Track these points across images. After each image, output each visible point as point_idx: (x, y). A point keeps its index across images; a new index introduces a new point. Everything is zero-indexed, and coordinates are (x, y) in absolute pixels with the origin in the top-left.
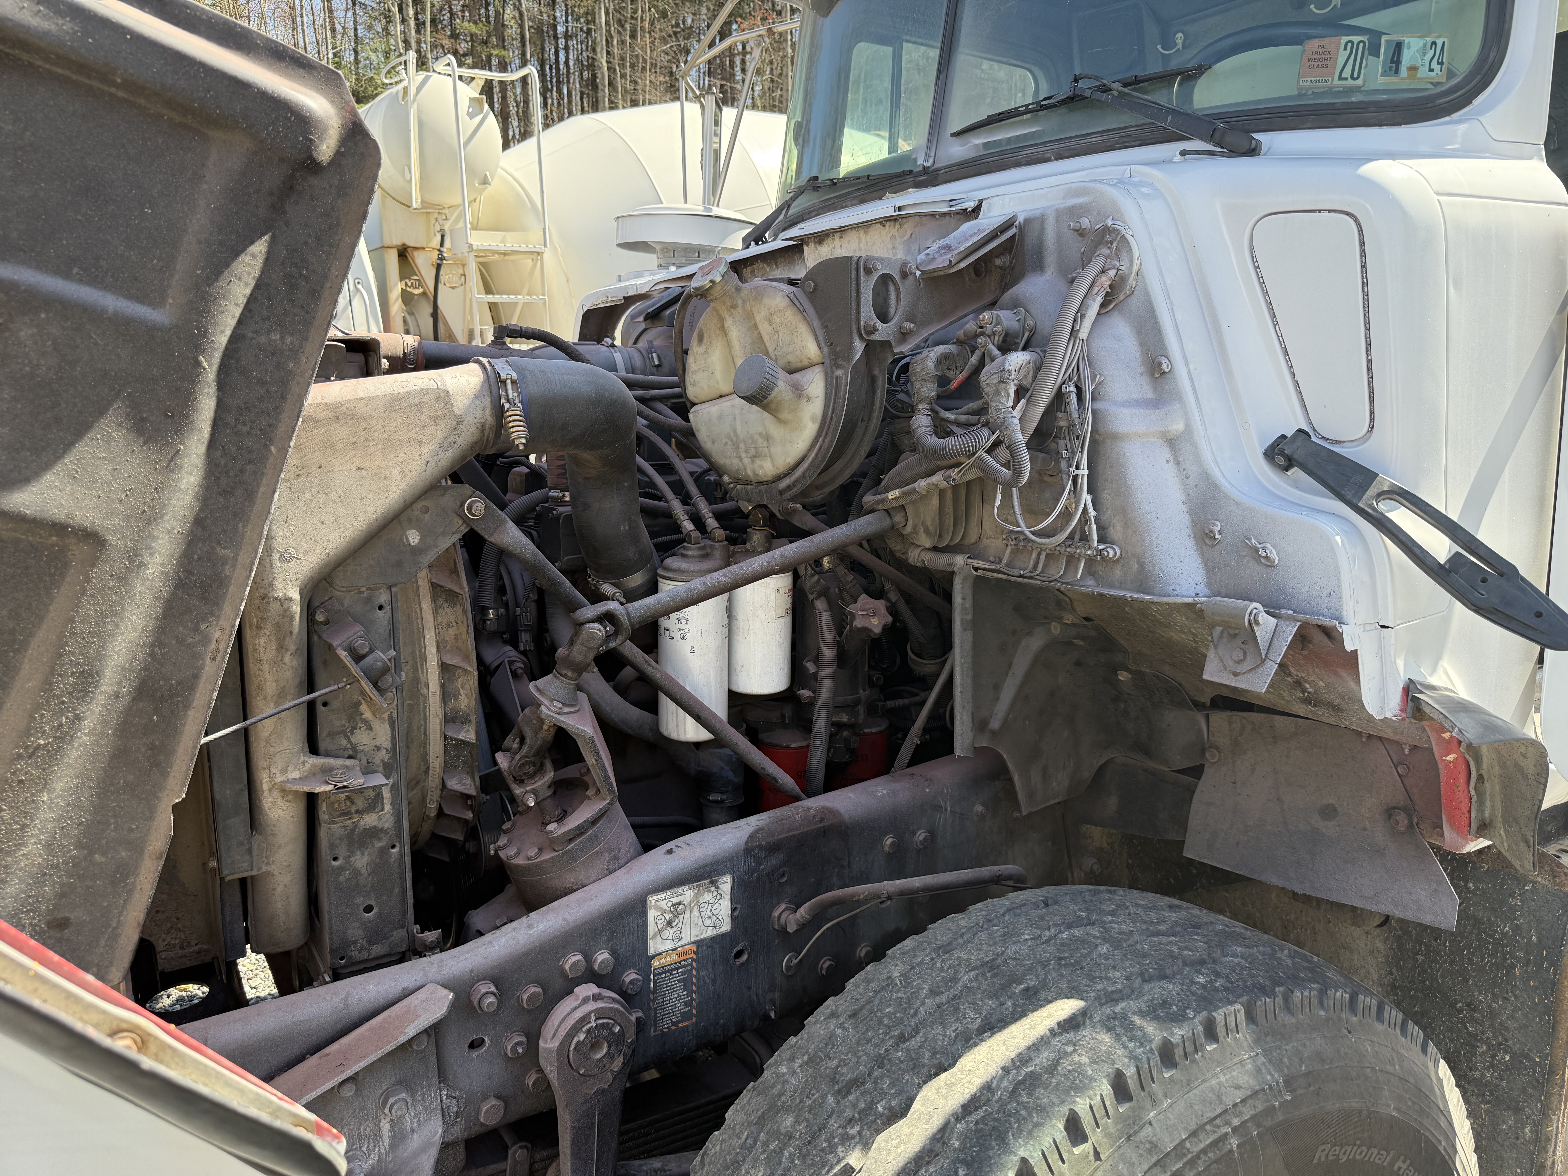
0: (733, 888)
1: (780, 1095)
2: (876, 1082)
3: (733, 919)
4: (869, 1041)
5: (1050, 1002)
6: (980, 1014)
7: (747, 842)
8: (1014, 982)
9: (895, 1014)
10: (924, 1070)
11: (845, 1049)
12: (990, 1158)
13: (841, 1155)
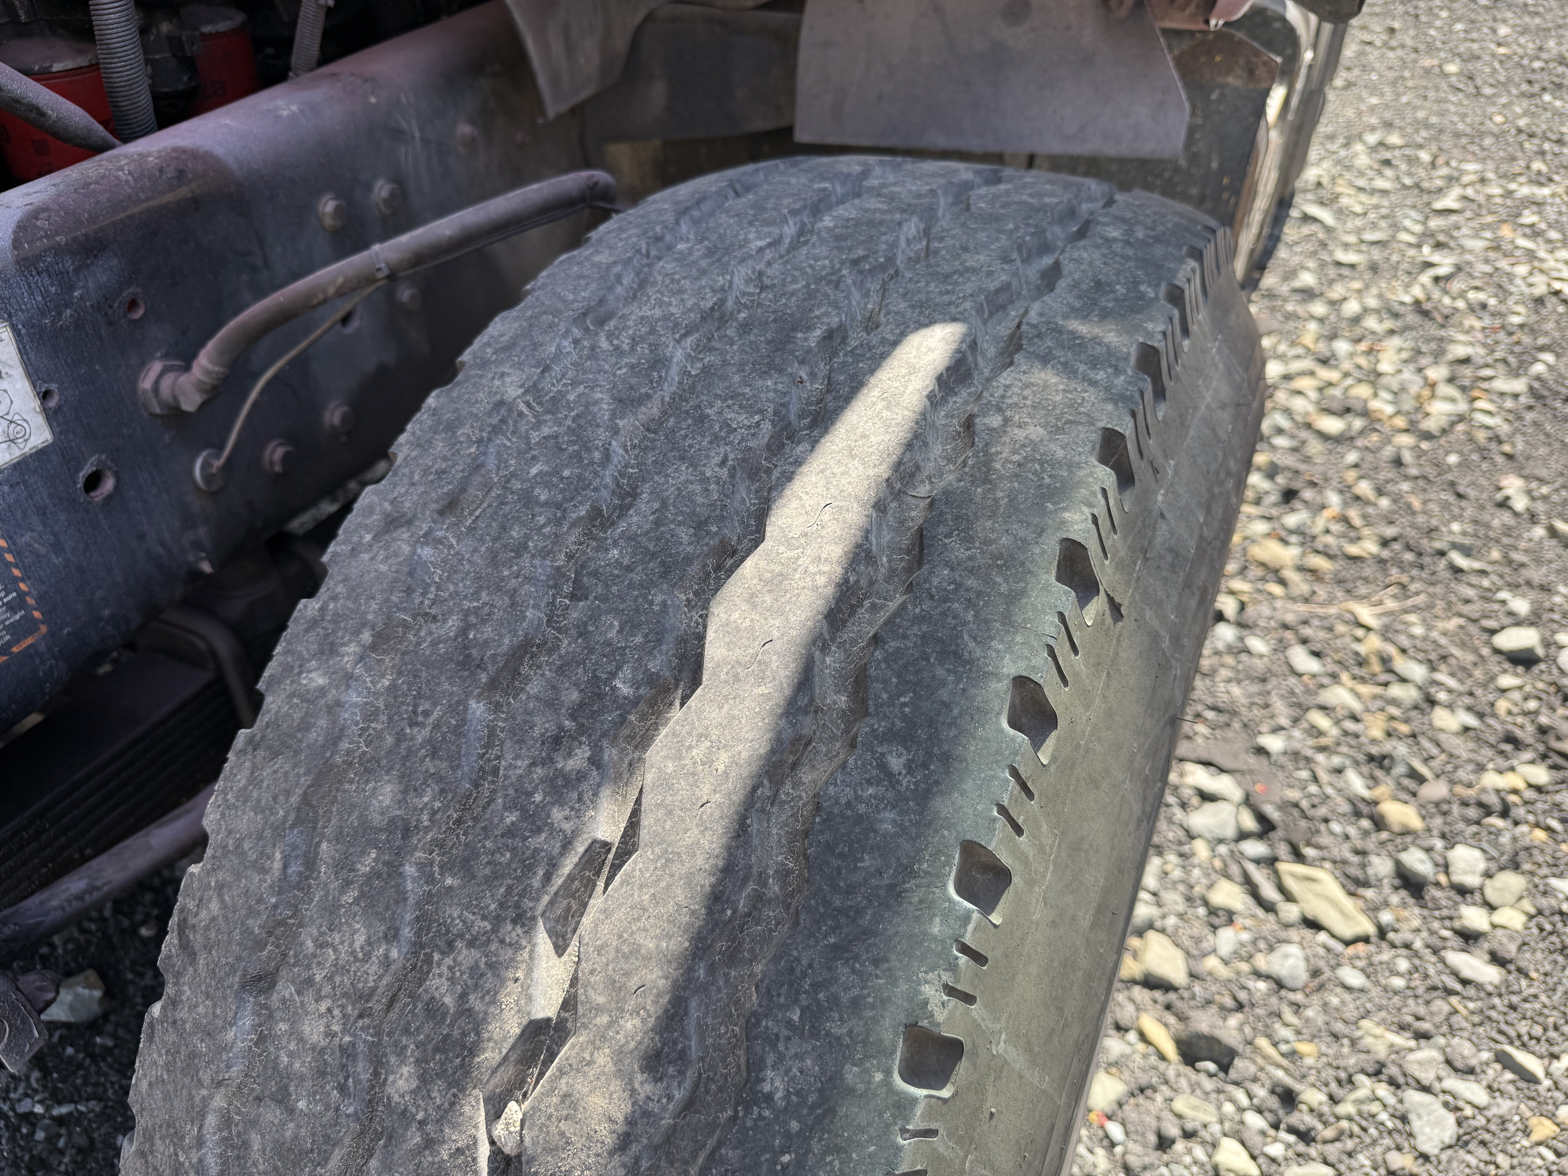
0: (22, 351)
1: (334, 739)
2: (583, 634)
3: (51, 416)
4: (520, 549)
5: (895, 344)
6: (761, 412)
7: (16, 243)
8: (794, 329)
9: (556, 472)
10: (694, 569)
11: (466, 586)
12: (947, 706)
13: (567, 827)
